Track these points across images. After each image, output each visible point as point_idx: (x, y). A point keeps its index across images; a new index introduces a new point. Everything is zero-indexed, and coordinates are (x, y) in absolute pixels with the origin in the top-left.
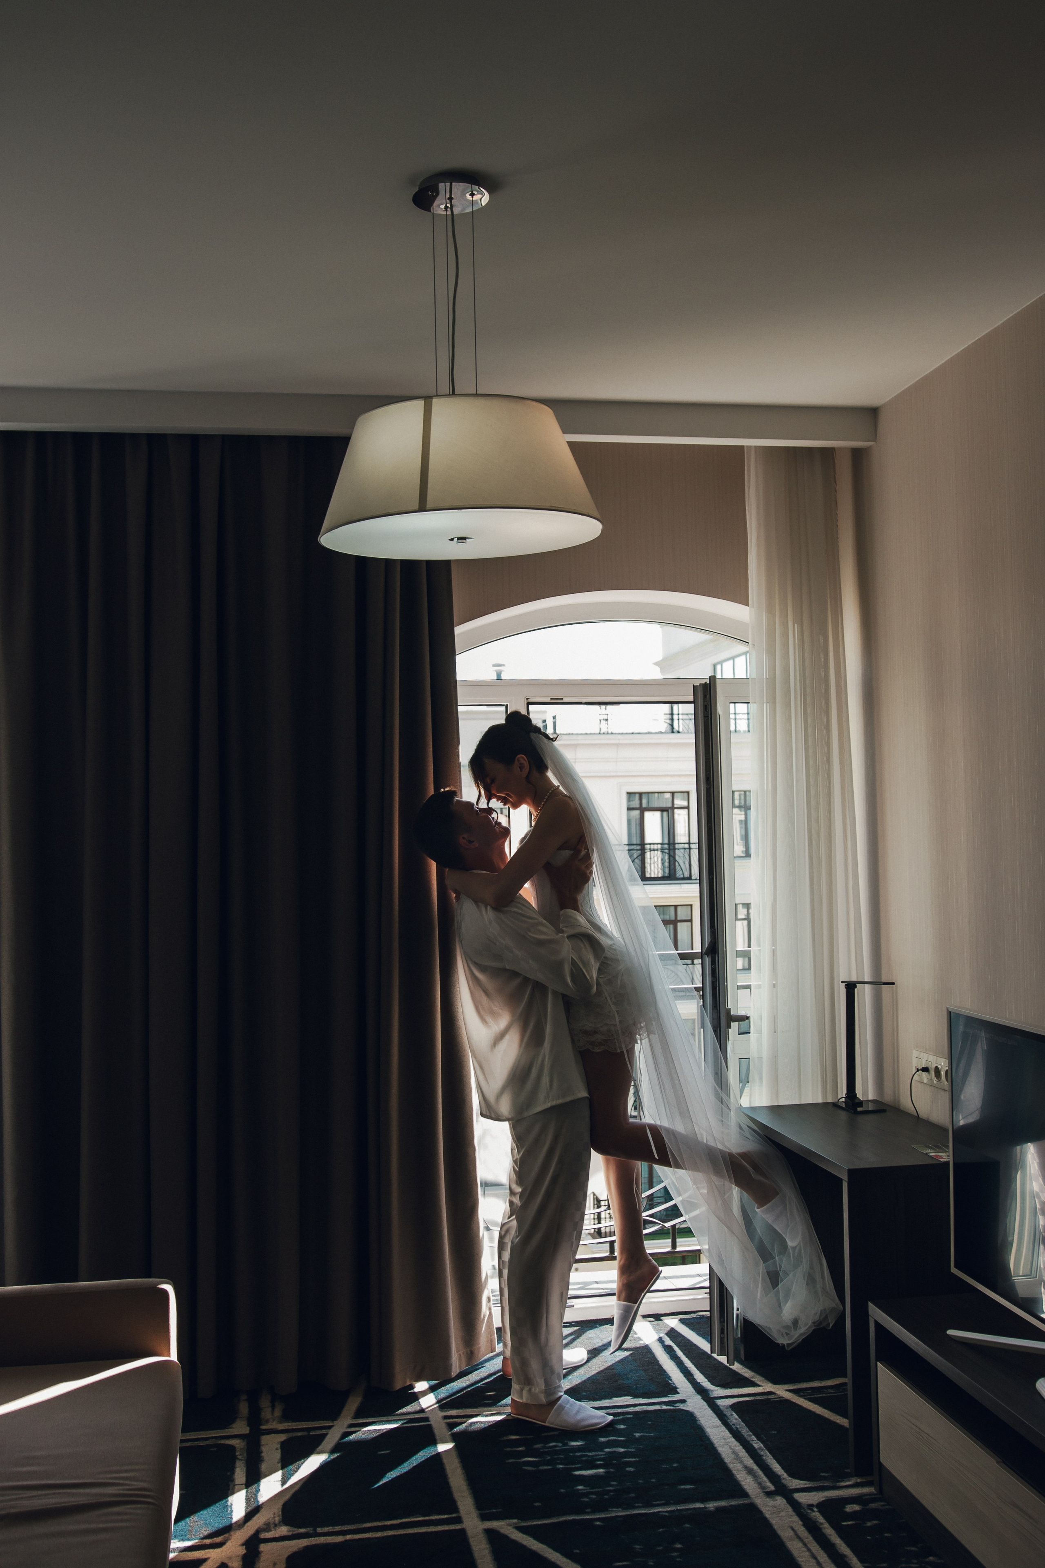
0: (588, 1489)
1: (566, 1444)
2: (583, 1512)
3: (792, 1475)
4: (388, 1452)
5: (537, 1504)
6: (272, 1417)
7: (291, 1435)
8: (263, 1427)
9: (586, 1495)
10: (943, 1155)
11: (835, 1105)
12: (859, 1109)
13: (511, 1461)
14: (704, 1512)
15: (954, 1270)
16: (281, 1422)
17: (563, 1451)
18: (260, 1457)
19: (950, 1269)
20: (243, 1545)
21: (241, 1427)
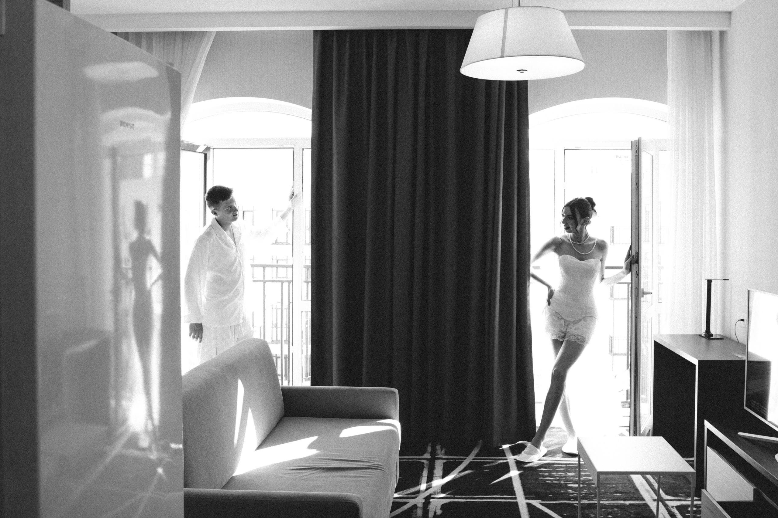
0: (574, 492)
1: (566, 474)
2: (570, 500)
3: (667, 494)
4: (488, 470)
5: (550, 495)
6: (441, 453)
7: (448, 460)
8: (436, 457)
9: (572, 494)
10: (744, 357)
11: (700, 336)
12: (712, 338)
13: (541, 478)
14: (625, 506)
15: (745, 408)
16: (445, 455)
17: (565, 477)
18: (434, 467)
19: (743, 407)
20: (424, 499)
21: (427, 456)
